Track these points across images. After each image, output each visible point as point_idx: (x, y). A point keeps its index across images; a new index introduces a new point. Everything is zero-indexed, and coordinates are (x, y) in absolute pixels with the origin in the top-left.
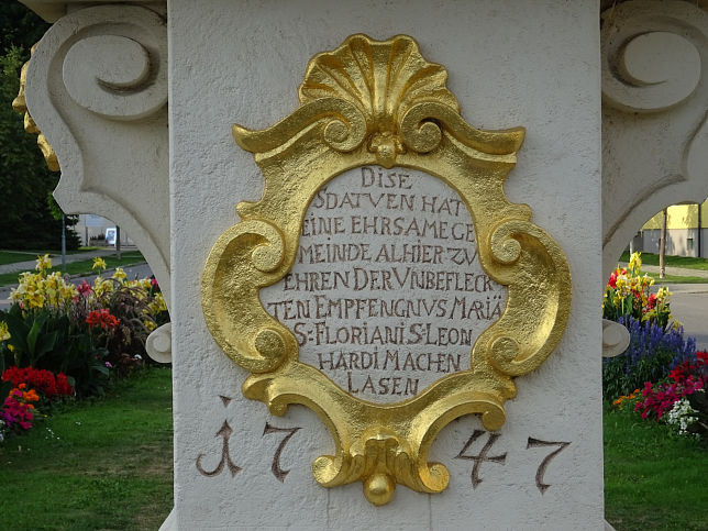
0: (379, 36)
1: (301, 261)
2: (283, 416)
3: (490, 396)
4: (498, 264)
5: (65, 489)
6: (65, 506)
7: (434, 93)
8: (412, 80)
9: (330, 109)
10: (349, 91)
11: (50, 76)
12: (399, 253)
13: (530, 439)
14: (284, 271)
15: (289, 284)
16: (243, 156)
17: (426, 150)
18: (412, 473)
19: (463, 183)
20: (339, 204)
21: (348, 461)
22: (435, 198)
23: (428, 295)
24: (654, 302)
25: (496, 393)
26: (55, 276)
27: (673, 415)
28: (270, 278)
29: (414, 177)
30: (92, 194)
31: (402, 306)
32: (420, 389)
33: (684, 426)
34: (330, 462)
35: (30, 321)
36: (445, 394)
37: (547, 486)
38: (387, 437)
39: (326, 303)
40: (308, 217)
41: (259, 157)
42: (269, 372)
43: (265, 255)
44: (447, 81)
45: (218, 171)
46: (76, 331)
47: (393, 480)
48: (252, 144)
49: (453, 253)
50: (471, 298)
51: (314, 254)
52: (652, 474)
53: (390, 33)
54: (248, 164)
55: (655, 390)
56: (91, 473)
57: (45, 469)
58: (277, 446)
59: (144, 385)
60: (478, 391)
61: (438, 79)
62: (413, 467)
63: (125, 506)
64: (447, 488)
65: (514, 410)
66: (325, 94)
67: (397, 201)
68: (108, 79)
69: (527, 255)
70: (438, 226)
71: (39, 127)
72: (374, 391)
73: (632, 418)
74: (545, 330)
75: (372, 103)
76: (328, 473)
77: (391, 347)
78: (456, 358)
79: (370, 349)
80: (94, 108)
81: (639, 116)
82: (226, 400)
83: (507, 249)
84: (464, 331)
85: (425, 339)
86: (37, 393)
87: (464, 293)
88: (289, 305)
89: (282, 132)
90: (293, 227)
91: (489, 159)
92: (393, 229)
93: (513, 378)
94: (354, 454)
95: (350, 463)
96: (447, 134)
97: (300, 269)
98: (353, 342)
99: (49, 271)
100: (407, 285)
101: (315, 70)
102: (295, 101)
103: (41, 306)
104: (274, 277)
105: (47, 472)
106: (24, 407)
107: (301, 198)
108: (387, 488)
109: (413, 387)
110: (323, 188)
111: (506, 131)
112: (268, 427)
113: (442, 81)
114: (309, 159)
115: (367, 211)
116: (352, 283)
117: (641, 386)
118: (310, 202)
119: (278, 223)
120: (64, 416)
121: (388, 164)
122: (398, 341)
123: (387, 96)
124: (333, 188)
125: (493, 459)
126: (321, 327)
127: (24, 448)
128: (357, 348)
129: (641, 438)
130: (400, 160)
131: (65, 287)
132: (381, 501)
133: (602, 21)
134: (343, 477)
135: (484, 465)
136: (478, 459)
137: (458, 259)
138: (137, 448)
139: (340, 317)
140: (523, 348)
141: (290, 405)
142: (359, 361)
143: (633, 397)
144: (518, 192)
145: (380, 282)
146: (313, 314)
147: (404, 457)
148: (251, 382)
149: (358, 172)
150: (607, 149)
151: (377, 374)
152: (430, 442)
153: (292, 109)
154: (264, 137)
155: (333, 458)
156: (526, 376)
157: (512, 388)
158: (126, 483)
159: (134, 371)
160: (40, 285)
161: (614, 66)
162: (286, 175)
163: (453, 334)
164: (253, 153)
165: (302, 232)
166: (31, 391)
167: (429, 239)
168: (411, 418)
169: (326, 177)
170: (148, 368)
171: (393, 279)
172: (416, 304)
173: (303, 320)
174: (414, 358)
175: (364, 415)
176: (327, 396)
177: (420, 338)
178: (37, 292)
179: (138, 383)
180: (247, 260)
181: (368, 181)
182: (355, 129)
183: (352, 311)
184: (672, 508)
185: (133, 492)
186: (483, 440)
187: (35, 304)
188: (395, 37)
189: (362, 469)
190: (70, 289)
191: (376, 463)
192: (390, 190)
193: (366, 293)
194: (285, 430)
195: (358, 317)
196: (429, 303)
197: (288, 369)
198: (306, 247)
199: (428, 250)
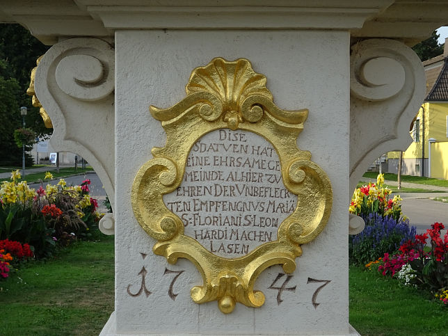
0: (230, 57)
1: (186, 180)
2: (175, 264)
3: (288, 255)
4: (292, 183)
5: (31, 314)
6: (31, 324)
7: (259, 90)
8: (247, 83)
9: (203, 98)
10: (213, 88)
11: (49, 76)
12: (239, 177)
13: (309, 278)
14: (177, 185)
15: (179, 193)
16: (155, 123)
17: (255, 121)
18: (245, 296)
19: (274, 139)
20: (207, 149)
21: (210, 289)
22: (259, 147)
23: (255, 199)
24: (391, 204)
25: (291, 253)
26: (23, 183)
27: (401, 273)
28: (169, 189)
29: (248, 135)
30: (71, 142)
31: (240, 205)
32: (249, 251)
33: (408, 280)
34: (201, 290)
35: (7, 211)
36: (263, 253)
37: (318, 304)
38: (231, 276)
39: (199, 203)
40: (190, 157)
41: (164, 123)
42: (168, 240)
43: (166, 177)
44: (266, 84)
45: (141, 131)
46: (35, 218)
47: (234, 300)
48: (160, 116)
49: (268, 177)
50: (278, 201)
51: (193, 176)
52: (388, 308)
53: (236, 57)
54: (157, 128)
55: (391, 258)
56: (46, 304)
57: (18, 302)
58: (171, 281)
59: (76, 251)
60: (281, 252)
61: (262, 82)
62: (245, 292)
63: (67, 324)
64: (264, 304)
65: (301, 262)
66: (200, 90)
67: (238, 148)
68: (80, 79)
69: (309, 178)
70: (260, 162)
71: (41, 104)
72: (224, 251)
73: (377, 275)
74: (318, 219)
75: (226, 95)
76: (199, 296)
77: (234, 227)
78: (269, 234)
79: (223, 228)
80: (72, 94)
81: (371, 103)
82: (144, 255)
83: (298, 174)
84: (274, 219)
85: (253, 224)
86: (12, 255)
87: (274, 199)
88: (179, 204)
89: (176, 110)
90: (182, 162)
91: (289, 126)
92: (236, 163)
93: (300, 245)
94: (213, 286)
95: (211, 290)
96: (266, 112)
97: (186, 185)
98: (214, 224)
99: (19, 181)
100: (244, 194)
101: (195, 77)
102: (184, 93)
103: (14, 202)
104: (171, 189)
105: (19, 303)
106: (4, 264)
107: (186, 146)
108: (231, 304)
109: (246, 249)
110: (198, 140)
111: (299, 111)
112: (166, 270)
113: (263, 84)
114: (191, 125)
115: (222, 153)
116: (213, 192)
117: (382, 255)
118: (191, 148)
119: (174, 160)
120: (27, 270)
121: (234, 128)
122: (238, 224)
123: (234, 91)
124: (204, 141)
125: (289, 289)
126: (196, 216)
127: (4, 289)
128: (216, 228)
129: (381, 287)
130: (240, 126)
131: (29, 190)
132: (228, 312)
133: (351, 51)
134: (208, 298)
135: (284, 293)
136: (281, 289)
137: (272, 180)
138: (73, 290)
139: (207, 211)
140: (306, 229)
141: (179, 258)
142: (217, 235)
143: (377, 262)
144: (304, 144)
145: (228, 192)
146: (192, 209)
147: (240, 287)
148: (158, 246)
149: (218, 132)
150: (353, 121)
151: (227, 242)
152: (255, 280)
153: (183, 98)
154: (167, 112)
155: (202, 288)
156: (307, 244)
157: (300, 251)
158: (68, 311)
159: (70, 243)
160: (14, 189)
161: (358, 75)
162: (178, 133)
163: (268, 221)
164: (161, 121)
165: (187, 164)
166: (7, 255)
167: (255, 169)
168: (245, 266)
169: (200, 134)
170: (79, 241)
171: (236, 191)
172: (248, 204)
173: (187, 212)
174: (247, 233)
175: (219, 264)
176: (199, 254)
177: (250, 223)
178: (12, 193)
179: (73, 250)
180: (156, 179)
181: (223, 137)
182: (216, 109)
183: (213, 208)
184: (399, 329)
185: (73, 316)
186: (284, 279)
187: (11, 200)
188: (239, 59)
189: (218, 294)
190: (32, 191)
191: (225, 290)
192: (235, 143)
193: (221, 198)
194: (176, 272)
195: (216, 211)
196: (255, 205)
197: (178, 238)
198: (189, 172)
199: (255, 175)
